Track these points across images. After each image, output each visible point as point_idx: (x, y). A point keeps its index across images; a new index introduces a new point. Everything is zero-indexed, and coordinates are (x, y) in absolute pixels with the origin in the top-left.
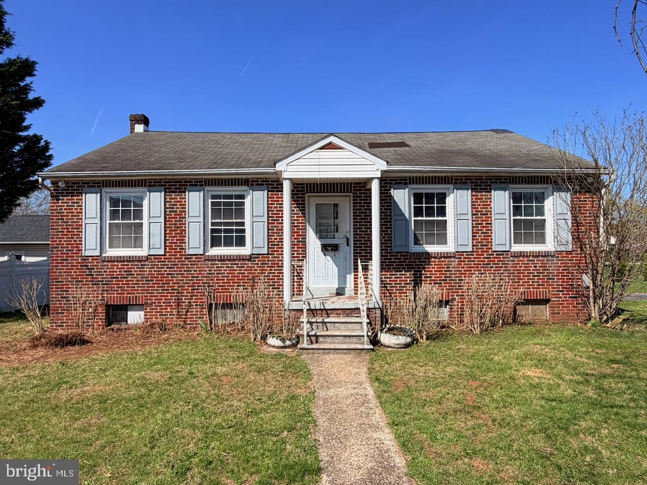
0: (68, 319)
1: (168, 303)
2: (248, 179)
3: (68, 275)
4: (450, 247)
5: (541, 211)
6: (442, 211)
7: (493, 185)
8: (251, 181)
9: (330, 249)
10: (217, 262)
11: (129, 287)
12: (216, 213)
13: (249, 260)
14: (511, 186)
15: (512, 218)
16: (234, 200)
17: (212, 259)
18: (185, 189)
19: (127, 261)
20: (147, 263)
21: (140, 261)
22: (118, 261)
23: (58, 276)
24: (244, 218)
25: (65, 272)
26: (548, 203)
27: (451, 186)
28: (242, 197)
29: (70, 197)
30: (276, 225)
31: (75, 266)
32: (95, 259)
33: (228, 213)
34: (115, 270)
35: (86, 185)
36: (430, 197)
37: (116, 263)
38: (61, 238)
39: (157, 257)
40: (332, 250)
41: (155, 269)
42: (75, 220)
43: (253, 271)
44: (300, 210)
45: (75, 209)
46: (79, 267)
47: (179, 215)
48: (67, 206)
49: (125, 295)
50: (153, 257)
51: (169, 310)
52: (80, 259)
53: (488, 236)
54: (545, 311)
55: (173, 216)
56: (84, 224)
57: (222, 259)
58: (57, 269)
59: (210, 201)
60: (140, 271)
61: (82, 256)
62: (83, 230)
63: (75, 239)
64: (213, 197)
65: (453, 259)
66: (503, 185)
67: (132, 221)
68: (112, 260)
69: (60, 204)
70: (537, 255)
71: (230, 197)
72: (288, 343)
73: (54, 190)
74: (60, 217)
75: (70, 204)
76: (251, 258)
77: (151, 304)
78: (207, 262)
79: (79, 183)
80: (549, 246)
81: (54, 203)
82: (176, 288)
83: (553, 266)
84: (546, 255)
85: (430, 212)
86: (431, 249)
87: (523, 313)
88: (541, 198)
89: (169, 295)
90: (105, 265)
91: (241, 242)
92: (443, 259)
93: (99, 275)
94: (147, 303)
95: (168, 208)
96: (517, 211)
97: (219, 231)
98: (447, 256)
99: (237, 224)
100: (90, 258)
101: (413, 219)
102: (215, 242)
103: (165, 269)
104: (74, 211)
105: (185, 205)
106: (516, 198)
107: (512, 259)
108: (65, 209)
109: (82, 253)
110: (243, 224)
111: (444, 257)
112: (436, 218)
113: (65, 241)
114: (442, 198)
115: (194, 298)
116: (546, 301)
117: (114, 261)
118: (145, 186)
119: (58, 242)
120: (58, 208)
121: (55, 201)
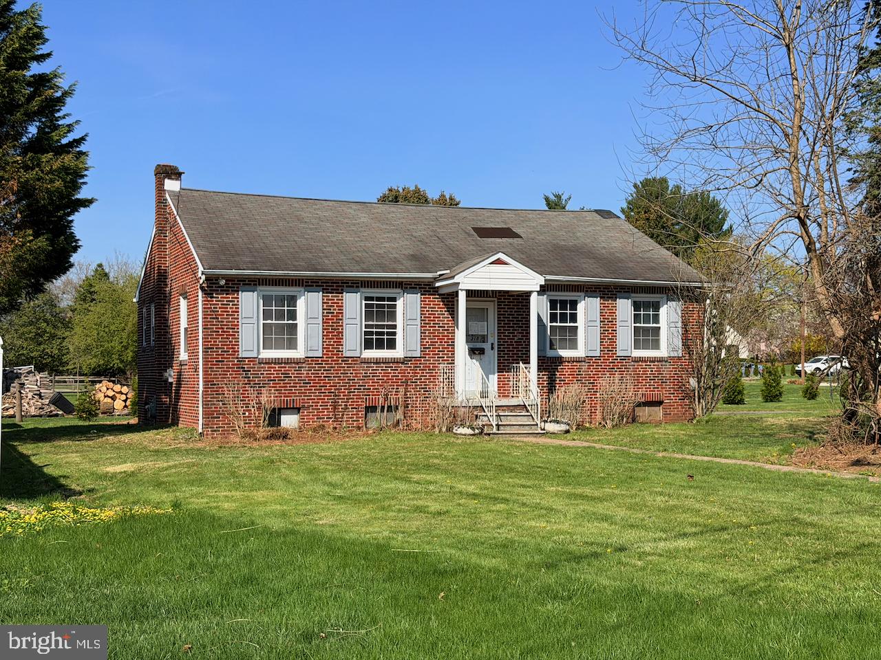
0: (224, 424)
1: (325, 405)
2: (402, 282)
3: (224, 378)
4: (580, 352)
5: (656, 319)
6: (574, 318)
7: (618, 294)
8: (405, 284)
9: (477, 353)
10: (372, 365)
11: (286, 390)
12: (369, 315)
13: (403, 363)
14: (633, 295)
15: (633, 325)
16: (386, 303)
17: (367, 361)
18: (342, 290)
19: (285, 363)
20: (304, 365)
21: (298, 363)
22: (275, 363)
23: (213, 378)
24: (395, 321)
25: (220, 375)
26: (663, 311)
27: (582, 294)
28: (394, 299)
29: (225, 296)
30: (428, 328)
31: (231, 368)
32: (251, 361)
33: (381, 315)
34: (272, 372)
35: (242, 283)
36: (563, 304)
37: (273, 365)
38: (216, 338)
39: (314, 359)
40: (479, 353)
41: (313, 372)
42: (230, 320)
43: (406, 374)
44: (450, 314)
45: (230, 308)
46: (236, 369)
47: (336, 316)
48: (222, 304)
49: (283, 398)
50: (310, 359)
51: (325, 413)
52: (236, 360)
53: (613, 341)
54: (659, 412)
55: (330, 317)
56: (240, 324)
57: (378, 362)
58: (212, 371)
59: (364, 302)
60: (297, 374)
61: (237, 358)
62: (240, 330)
63: (230, 340)
64: (367, 299)
65: (583, 364)
66: (626, 295)
67: (286, 322)
68: (269, 362)
69: (214, 302)
70: (653, 360)
71: (382, 299)
72: (477, 431)
73: (207, 287)
74: (214, 316)
75: (225, 302)
76: (405, 361)
77: (308, 407)
78: (363, 365)
79: (234, 281)
80: (663, 352)
81: (208, 301)
82: (333, 391)
83: (667, 370)
84: (661, 360)
85: (563, 318)
86: (565, 353)
87: (641, 414)
88: (657, 307)
89: (326, 398)
90: (262, 368)
91: (392, 345)
92: (575, 364)
93: (256, 377)
94: (303, 407)
95: (325, 309)
96: (637, 318)
97: (371, 333)
98: (578, 360)
99: (389, 327)
100: (247, 360)
101: (549, 324)
102: (368, 345)
103: (322, 372)
104: (229, 309)
105: (342, 306)
106: (637, 306)
107: (632, 363)
108: (220, 308)
109: (238, 355)
110: (395, 327)
111: (576, 361)
112: (568, 324)
113: (220, 342)
114: (574, 305)
115: (350, 400)
116: (659, 403)
117: (272, 363)
118: (302, 286)
119: (212, 343)
120: (212, 307)
121: (209, 299)
